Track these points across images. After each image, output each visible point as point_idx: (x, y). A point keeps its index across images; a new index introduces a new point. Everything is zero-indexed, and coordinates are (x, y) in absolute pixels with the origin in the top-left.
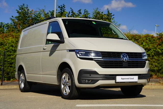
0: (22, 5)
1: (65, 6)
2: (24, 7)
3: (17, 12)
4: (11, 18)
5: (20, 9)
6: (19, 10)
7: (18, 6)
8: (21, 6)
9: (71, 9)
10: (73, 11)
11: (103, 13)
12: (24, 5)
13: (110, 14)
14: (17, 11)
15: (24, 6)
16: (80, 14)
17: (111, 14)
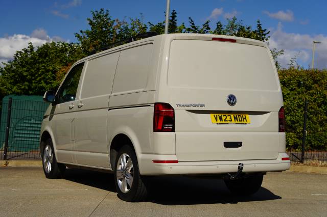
0: (100, 11)
1: (176, 13)
2: (102, 15)
3: (89, 24)
4: (77, 34)
5: (95, 18)
6: (92, 20)
7: (91, 11)
8: (96, 11)
9: (190, 20)
10: (193, 24)
11: (250, 30)
12: (102, 10)
13: (262, 31)
14: (89, 22)
15: (103, 12)
16: (207, 31)
17: (265, 30)
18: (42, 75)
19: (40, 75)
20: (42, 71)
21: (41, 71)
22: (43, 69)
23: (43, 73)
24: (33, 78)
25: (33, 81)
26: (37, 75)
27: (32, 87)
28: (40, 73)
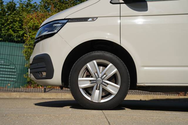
18: (10, 24)
19: (9, 24)
20: (11, 21)
21: (9, 21)
22: (11, 19)
23: (11, 22)
24: (3, 26)
25: (3, 29)
26: (6, 24)
27: (2, 34)
28: (8, 22)
